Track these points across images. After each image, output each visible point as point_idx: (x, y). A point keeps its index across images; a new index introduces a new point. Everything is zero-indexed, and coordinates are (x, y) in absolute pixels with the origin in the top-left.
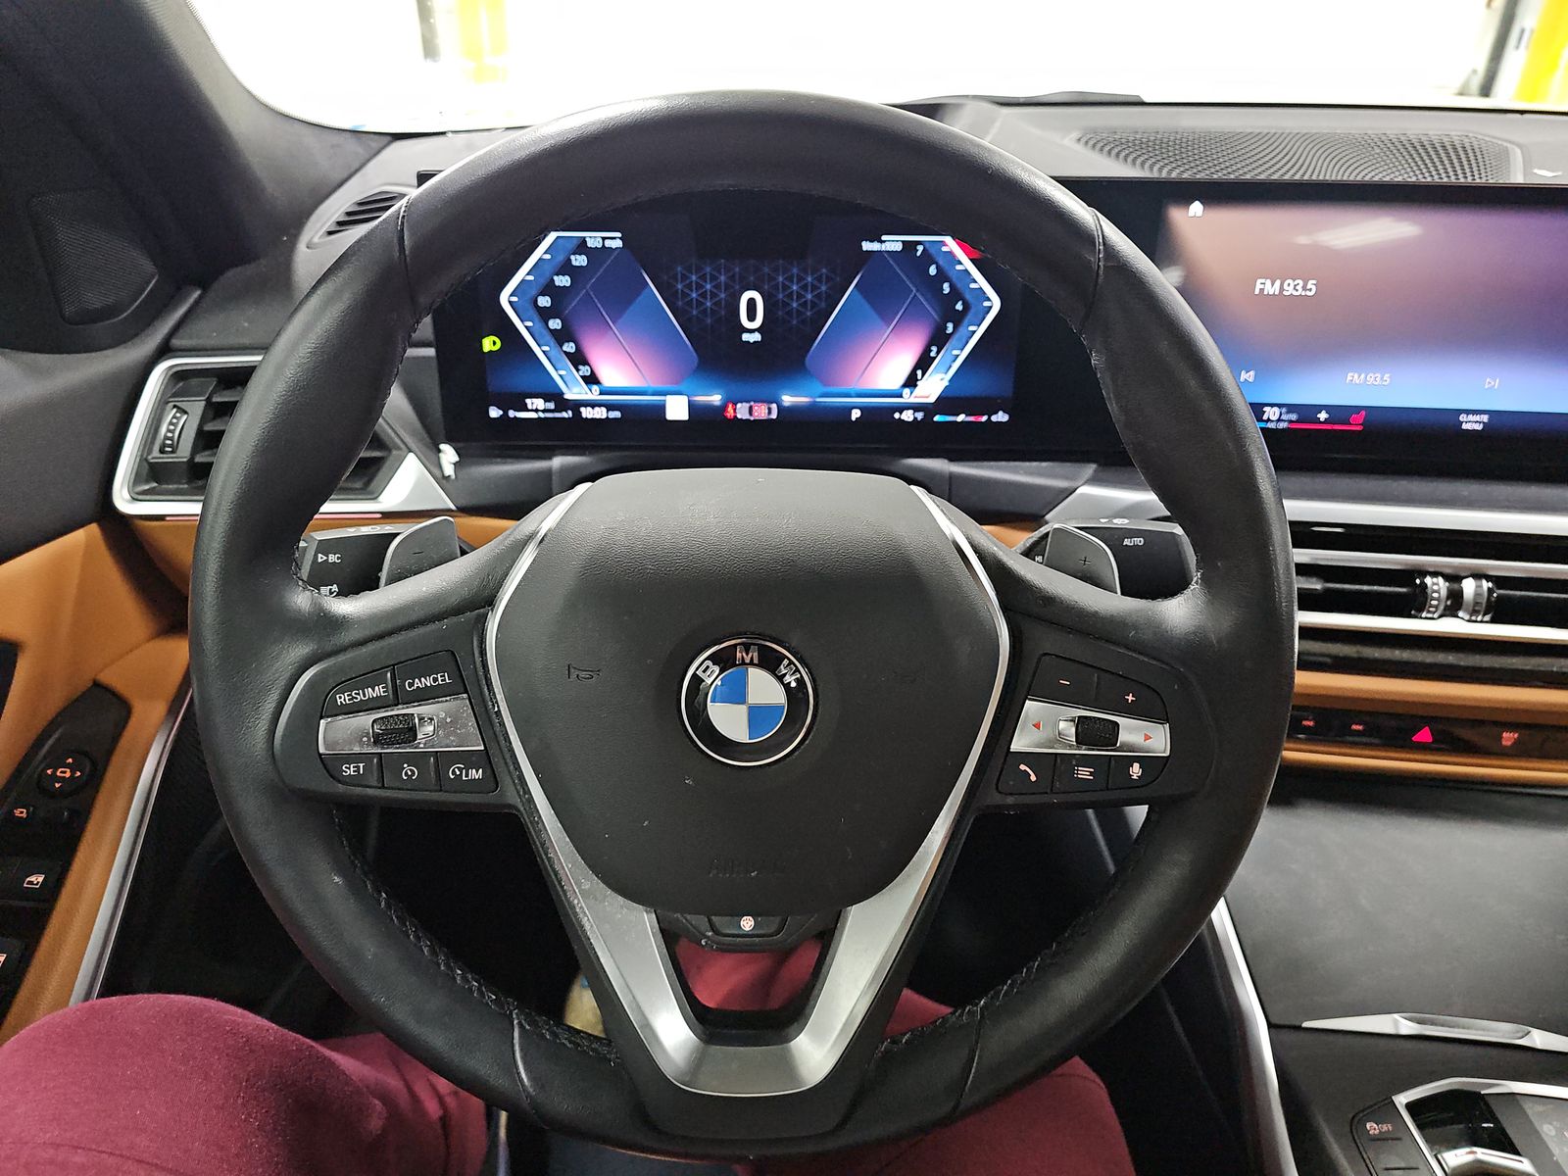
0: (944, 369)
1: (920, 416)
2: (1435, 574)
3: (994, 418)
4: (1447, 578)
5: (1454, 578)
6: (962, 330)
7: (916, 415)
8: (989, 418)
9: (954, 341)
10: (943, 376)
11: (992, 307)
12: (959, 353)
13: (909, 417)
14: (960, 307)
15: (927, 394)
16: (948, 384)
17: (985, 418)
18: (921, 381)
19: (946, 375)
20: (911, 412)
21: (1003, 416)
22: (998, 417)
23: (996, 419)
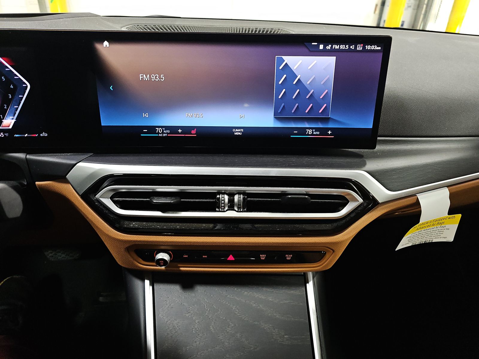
0: (12, 115)
1: (7, 135)
2: (224, 194)
3: (41, 135)
4: (228, 194)
5: (231, 195)
6: (16, 98)
7: (5, 134)
8: (39, 135)
9: (13, 102)
10: (13, 117)
11: (27, 87)
12: (17, 107)
13: (2, 135)
14: (12, 87)
15: (7, 125)
16: (16, 120)
17: (37, 135)
18: (3, 119)
19: (14, 117)
20: (3, 133)
21: (45, 134)
22: (43, 135)
23: (42, 135)
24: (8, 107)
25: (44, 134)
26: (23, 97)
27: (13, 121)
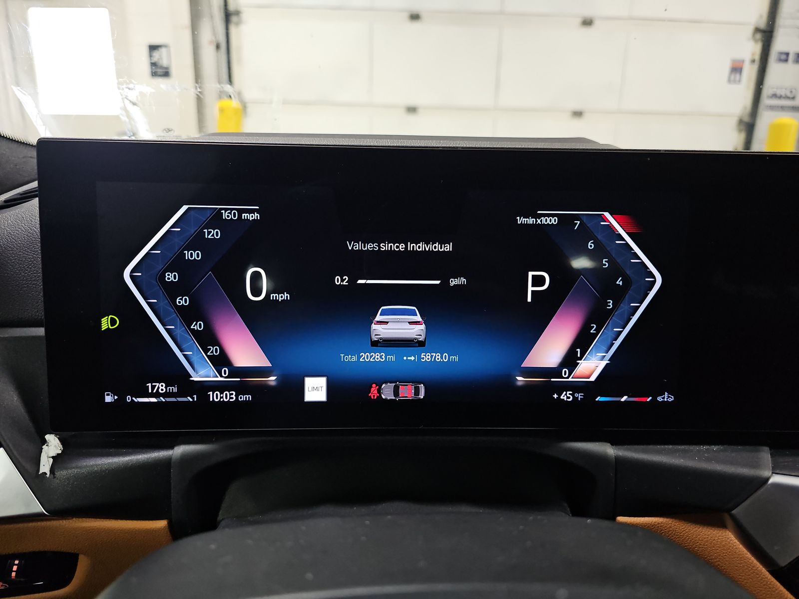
0: (605, 348)
1: (579, 396)
3: (660, 399)
6: (624, 307)
7: (576, 395)
8: (654, 399)
9: (615, 318)
10: (604, 354)
11: (654, 282)
12: (621, 330)
13: (568, 398)
14: (621, 283)
15: (587, 373)
16: (608, 362)
17: (650, 398)
18: (581, 360)
19: (607, 353)
20: (571, 392)
21: (669, 397)
22: (664, 398)
23: (662, 400)
24: (598, 330)
25: (667, 397)
26: (638, 307)
27: (603, 364)
